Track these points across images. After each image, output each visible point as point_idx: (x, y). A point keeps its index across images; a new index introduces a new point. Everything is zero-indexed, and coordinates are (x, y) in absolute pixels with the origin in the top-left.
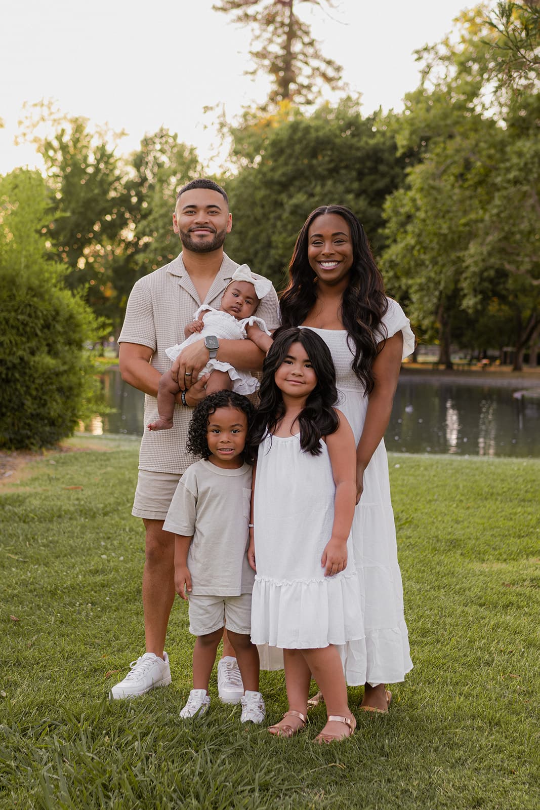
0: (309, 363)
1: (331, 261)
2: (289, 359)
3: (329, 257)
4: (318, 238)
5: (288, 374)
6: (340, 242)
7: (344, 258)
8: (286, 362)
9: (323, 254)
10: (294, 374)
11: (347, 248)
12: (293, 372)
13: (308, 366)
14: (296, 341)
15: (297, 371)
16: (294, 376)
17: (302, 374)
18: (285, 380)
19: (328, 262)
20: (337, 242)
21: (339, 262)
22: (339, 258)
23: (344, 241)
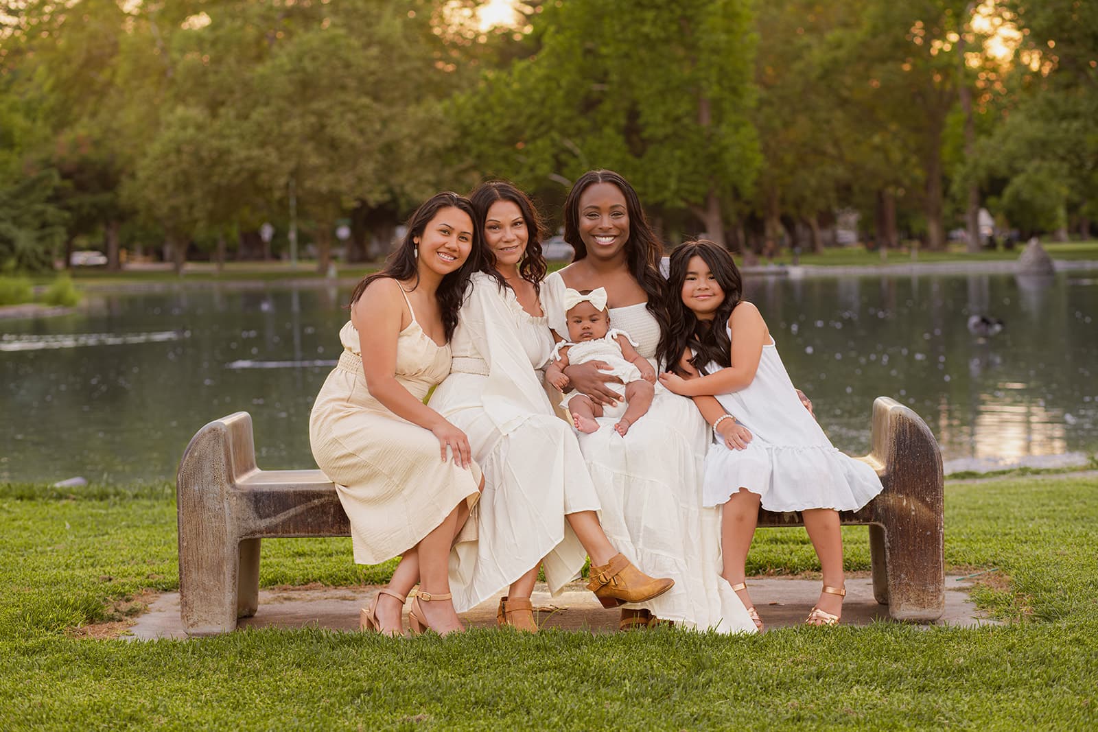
0: (712, 276)
1: (609, 236)
2: (691, 276)
3: (605, 232)
4: (593, 210)
5: (694, 290)
6: (617, 215)
7: (621, 233)
8: (689, 279)
9: (600, 229)
10: (700, 289)
11: (624, 220)
12: (698, 288)
13: (712, 278)
14: (692, 256)
15: (703, 286)
16: (700, 291)
17: (708, 287)
18: (692, 297)
19: (605, 237)
20: (614, 215)
21: (615, 236)
22: (614, 232)
23: (622, 214)
